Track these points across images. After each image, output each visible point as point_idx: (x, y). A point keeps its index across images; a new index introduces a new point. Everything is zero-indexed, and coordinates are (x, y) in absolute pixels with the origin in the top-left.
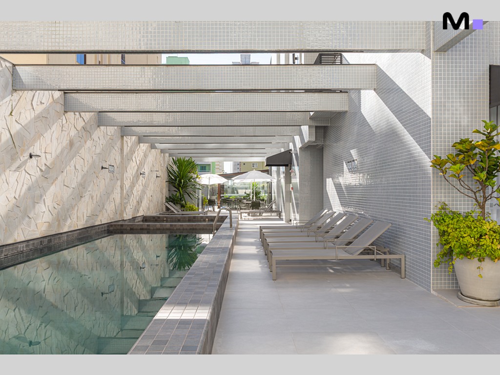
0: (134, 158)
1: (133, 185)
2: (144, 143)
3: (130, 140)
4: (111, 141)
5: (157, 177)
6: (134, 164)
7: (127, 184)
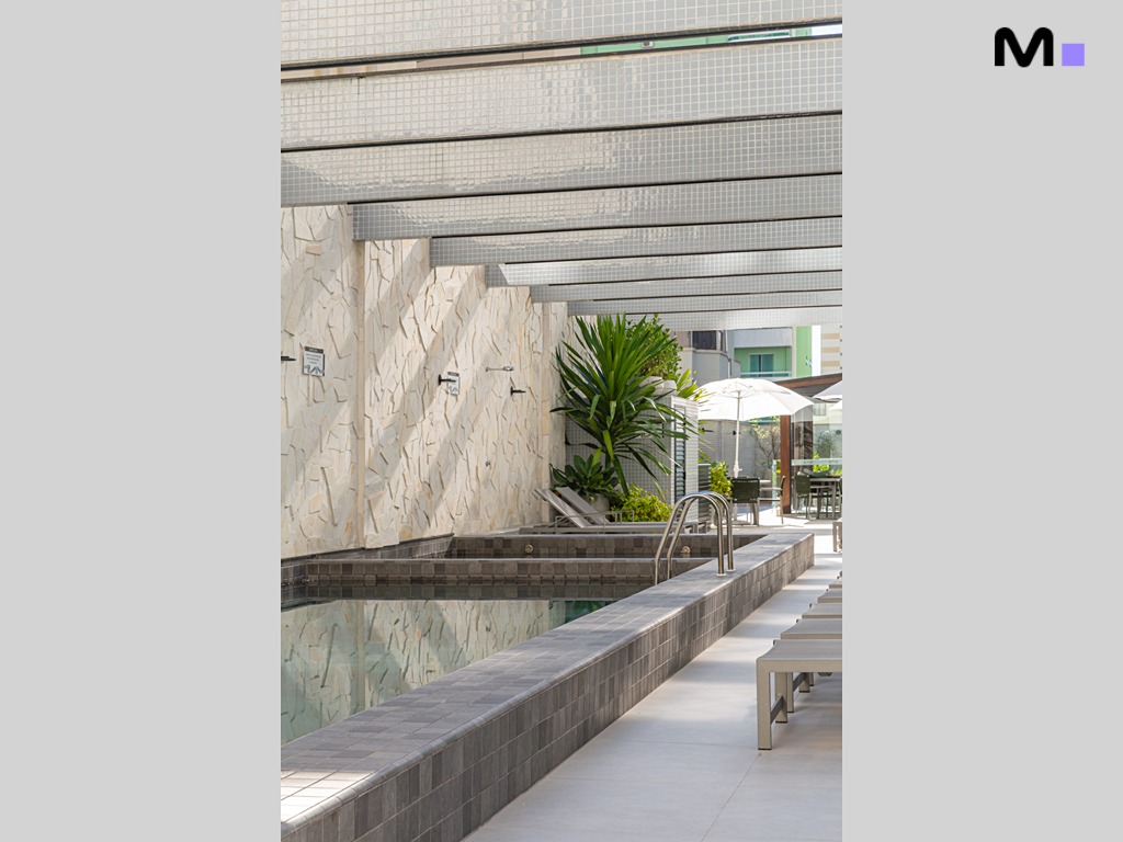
0: (408, 323)
1: (404, 422)
2: (456, 264)
3: (392, 258)
4: (310, 260)
5: (512, 392)
6: (410, 343)
7: (379, 417)
